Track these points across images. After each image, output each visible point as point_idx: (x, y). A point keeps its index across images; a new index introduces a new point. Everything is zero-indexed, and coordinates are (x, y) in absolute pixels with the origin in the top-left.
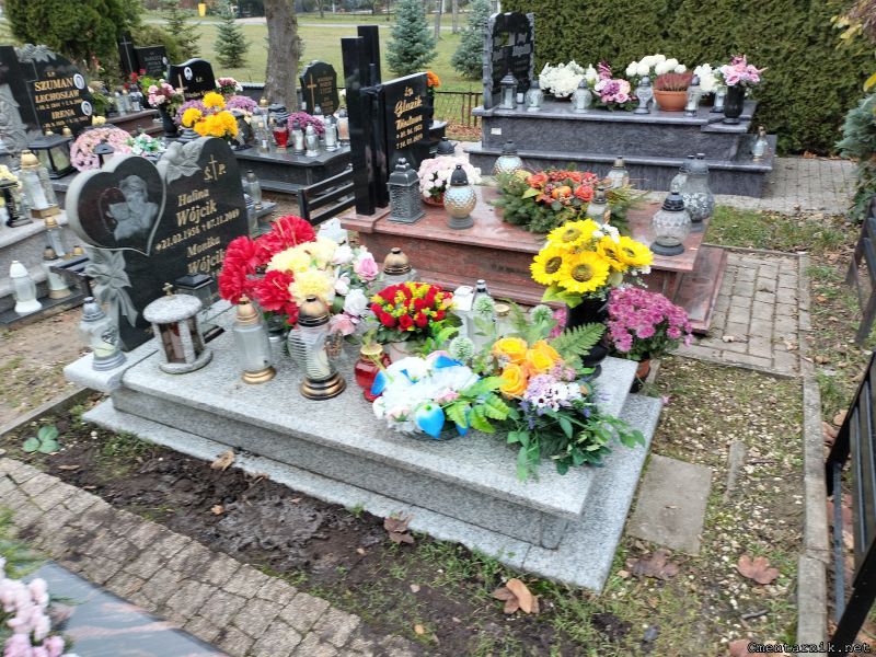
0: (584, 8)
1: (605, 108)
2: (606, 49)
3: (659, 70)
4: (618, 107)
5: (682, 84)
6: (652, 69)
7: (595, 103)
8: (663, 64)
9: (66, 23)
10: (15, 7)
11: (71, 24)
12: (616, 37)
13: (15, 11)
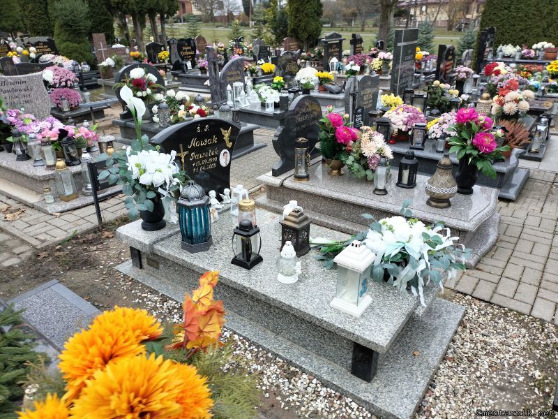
0: (514, 25)
1: (526, 59)
2: (522, 40)
3: (545, 47)
4: (531, 59)
5: (555, 51)
6: (543, 47)
7: (522, 57)
8: (547, 45)
12: (526, 36)
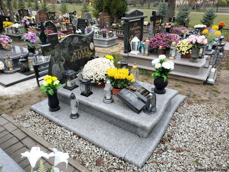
9: (119, 6)
10: (108, 1)
11: (120, 6)
13: (108, 2)
